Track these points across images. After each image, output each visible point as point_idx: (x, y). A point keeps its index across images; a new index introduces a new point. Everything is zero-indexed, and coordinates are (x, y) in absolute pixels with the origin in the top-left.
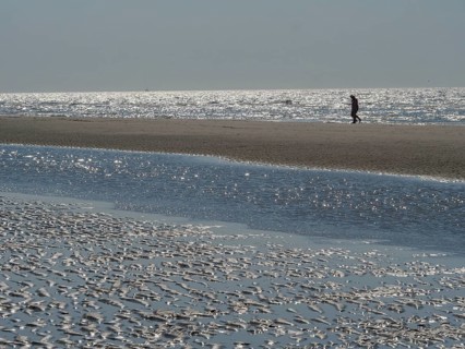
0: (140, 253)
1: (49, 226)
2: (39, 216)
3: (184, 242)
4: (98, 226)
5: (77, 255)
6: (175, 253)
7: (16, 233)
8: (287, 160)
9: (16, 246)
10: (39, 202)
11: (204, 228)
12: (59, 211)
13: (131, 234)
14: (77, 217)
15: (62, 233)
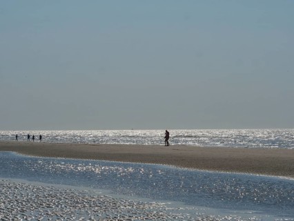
0: (127, 217)
1: (78, 202)
2: (72, 197)
3: (150, 212)
4: (104, 203)
5: (93, 218)
6: (146, 217)
7: (60, 206)
8: (208, 167)
9: (59, 213)
10: (73, 190)
11: (162, 204)
12: (83, 194)
13: (122, 207)
14: (93, 198)
15: (84, 206)
